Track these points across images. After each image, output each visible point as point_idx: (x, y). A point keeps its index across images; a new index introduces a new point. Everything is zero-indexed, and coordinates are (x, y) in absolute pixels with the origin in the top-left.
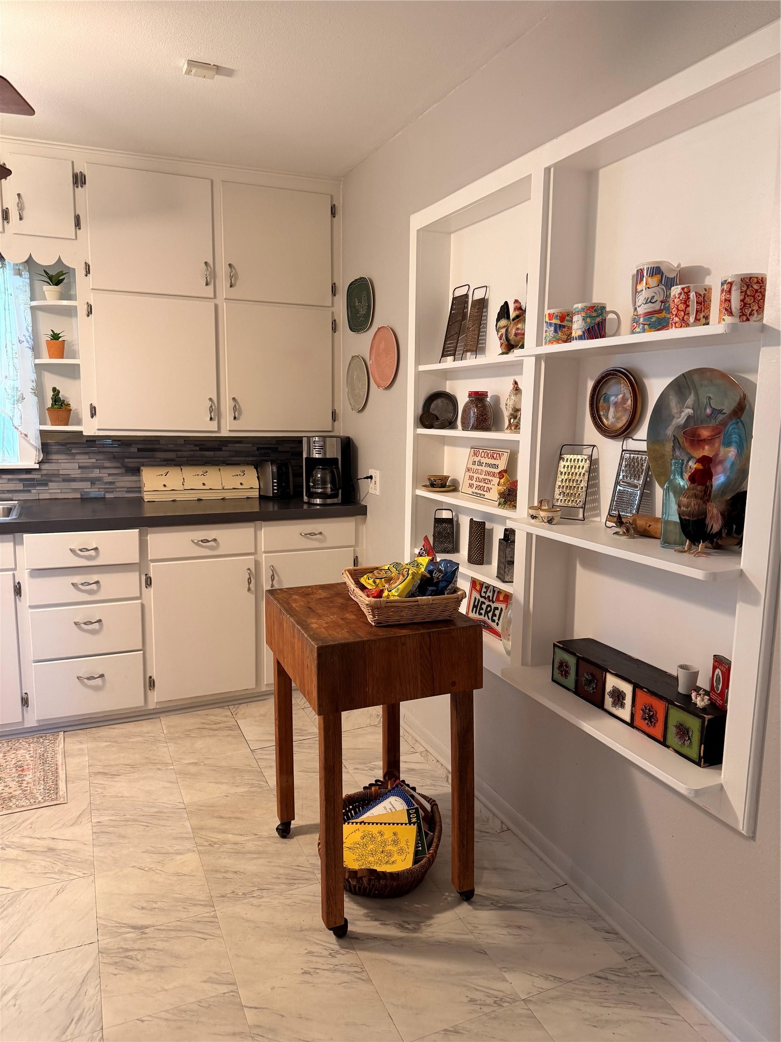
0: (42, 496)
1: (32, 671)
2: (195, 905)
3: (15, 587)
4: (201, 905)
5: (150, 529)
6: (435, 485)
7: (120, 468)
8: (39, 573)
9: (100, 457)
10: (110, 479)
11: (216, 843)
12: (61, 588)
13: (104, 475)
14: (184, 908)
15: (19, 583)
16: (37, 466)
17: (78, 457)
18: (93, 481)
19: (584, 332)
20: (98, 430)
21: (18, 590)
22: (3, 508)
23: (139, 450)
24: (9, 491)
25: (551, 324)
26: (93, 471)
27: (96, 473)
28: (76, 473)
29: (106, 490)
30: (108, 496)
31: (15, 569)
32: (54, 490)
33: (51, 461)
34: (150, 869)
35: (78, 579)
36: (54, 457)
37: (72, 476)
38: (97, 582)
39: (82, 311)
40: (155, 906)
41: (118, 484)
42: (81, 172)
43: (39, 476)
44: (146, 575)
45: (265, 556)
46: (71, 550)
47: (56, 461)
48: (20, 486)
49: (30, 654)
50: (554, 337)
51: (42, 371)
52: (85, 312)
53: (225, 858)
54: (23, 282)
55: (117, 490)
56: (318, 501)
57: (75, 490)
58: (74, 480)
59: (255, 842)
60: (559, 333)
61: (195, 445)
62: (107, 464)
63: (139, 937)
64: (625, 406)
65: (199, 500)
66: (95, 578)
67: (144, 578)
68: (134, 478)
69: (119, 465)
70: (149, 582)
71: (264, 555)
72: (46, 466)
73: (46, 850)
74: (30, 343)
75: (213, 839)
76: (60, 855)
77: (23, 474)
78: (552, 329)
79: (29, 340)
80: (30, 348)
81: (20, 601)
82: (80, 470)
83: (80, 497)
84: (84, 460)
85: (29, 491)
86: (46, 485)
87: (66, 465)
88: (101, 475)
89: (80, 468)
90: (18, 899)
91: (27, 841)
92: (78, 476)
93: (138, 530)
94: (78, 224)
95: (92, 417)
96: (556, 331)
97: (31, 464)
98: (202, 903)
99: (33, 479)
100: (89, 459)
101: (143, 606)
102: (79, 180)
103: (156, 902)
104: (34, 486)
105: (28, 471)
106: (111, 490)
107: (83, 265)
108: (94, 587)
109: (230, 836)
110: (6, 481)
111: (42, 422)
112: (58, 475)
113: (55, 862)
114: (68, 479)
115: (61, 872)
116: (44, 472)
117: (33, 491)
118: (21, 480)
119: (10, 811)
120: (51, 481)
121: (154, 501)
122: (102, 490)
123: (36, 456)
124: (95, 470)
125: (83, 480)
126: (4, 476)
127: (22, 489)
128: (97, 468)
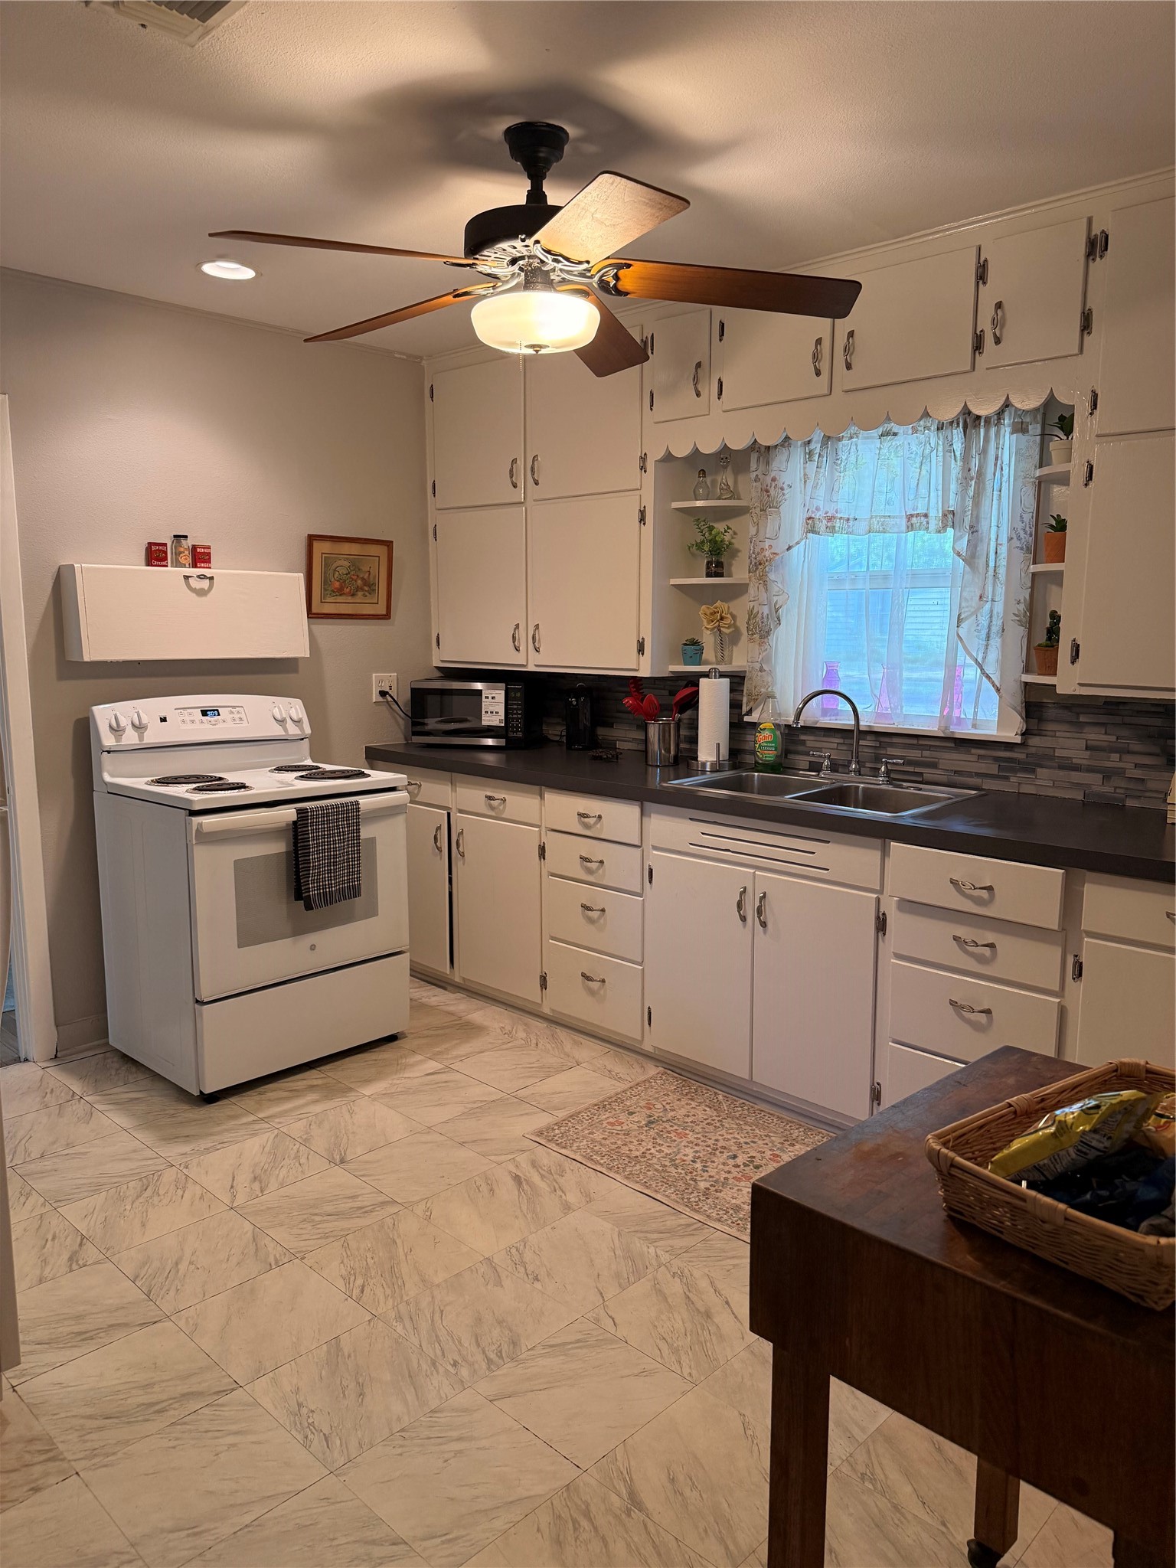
0: (1025, 789)
1: (890, 1056)
2: (721, 1540)
3: (878, 918)
4: (727, 1548)
5: (1089, 875)
7: (1158, 755)
8: (909, 906)
9: (1125, 732)
10: (1138, 773)
11: (873, 1480)
12: (937, 937)
13: (1127, 764)
14: (706, 1531)
15: (884, 914)
16: (1018, 740)
17: (1087, 729)
18: (1107, 775)
20: (1081, 685)
21: (881, 925)
24: (978, 775)
26: (1109, 758)
27: (1113, 761)
28: (1080, 756)
29: (1128, 793)
30: (1130, 803)
31: (881, 891)
32: (1044, 782)
33: (1044, 733)
34: (753, 1436)
35: (962, 931)
36: (1050, 727)
37: (1074, 761)
38: (991, 946)
40: (687, 1492)
41: (1151, 785)
42: (1103, 232)
43: (1023, 756)
44: (1076, 956)
46: (952, 881)
47: (1052, 733)
48: (994, 769)
49: (885, 1029)
52: (1082, 480)
53: (851, 1515)
55: (1148, 794)
57: (1077, 786)
58: (1076, 768)
59: (924, 1535)
62: (1136, 746)
63: (618, 1512)
66: (990, 937)
67: (1070, 960)
69: (1157, 750)
70: (1078, 972)
72: (1035, 741)
73: (702, 1310)
74: (1023, 541)
75: (878, 1470)
76: (703, 1329)
77: (1001, 750)
79: (1022, 535)
80: (1022, 549)
81: (883, 941)
82: (1088, 752)
83: (1083, 799)
84: (1096, 736)
85: (1007, 778)
86: (1033, 771)
87: (1068, 743)
88: (1121, 765)
89: (1087, 748)
91: (704, 1284)
92: (1085, 762)
93: (1063, 871)
94: (1086, 325)
95: (1073, 663)
97: (1012, 735)
98: (732, 1547)
99: (1014, 760)
100: (1106, 734)
101: (1062, 1012)
102: (1096, 246)
103: (693, 1487)
104: (1014, 770)
105: (1008, 746)
106: (1139, 794)
107: (1089, 395)
108: (987, 951)
109: (909, 1489)
110: (975, 758)
111: (1027, 670)
112: (1052, 758)
113: (688, 1334)
114: (1067, 766)
115: (675, 1351)
116: (1033, 750)
117: (1011, 779)
118: (996, 759)
119: (736, 1234)
120: (1041, 766)
122: (1122, 791)
123: (1017, 722)
124: (1113, 755)
125: (1090, 770)
126: (973, 751)
127: (996, 773)
128: (1116, 752)
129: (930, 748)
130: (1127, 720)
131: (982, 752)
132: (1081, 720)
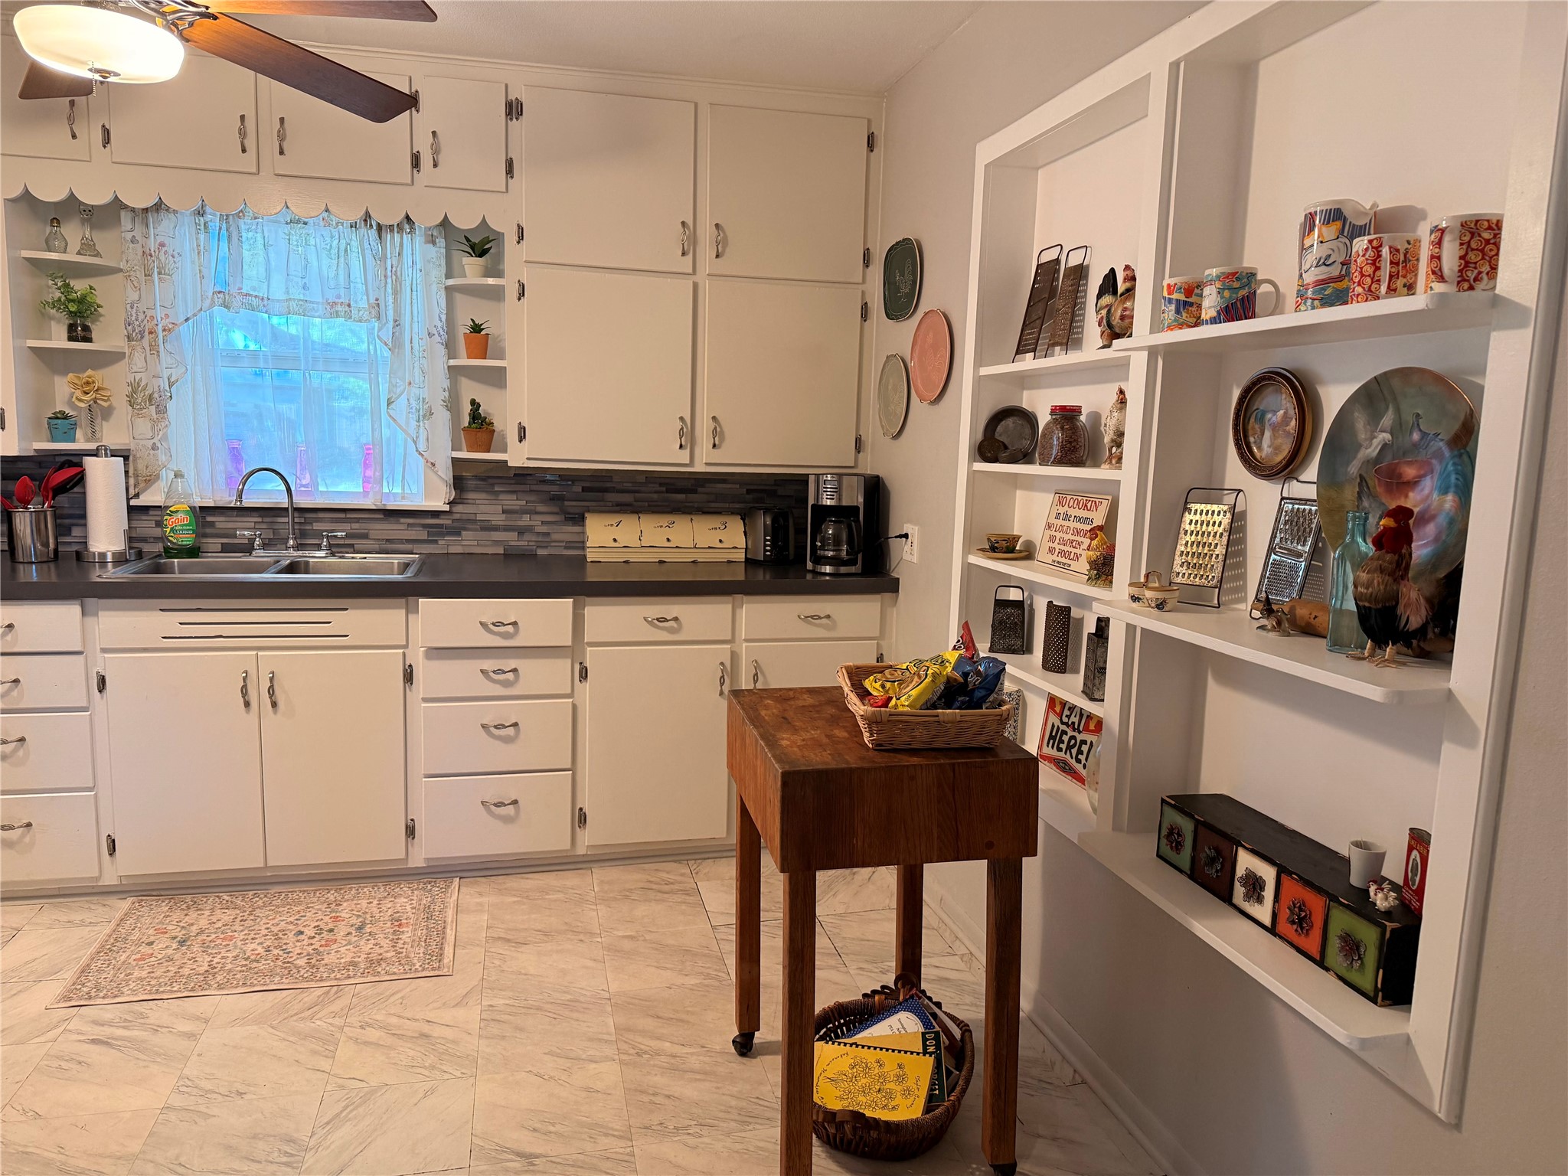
0: (452, 550)
1: (422, 786)
2: (606, 1135)
3: (405, 670)
4: (614, 1136)
5: (588, 599)
6: (997, 548)
7: (558, 513)
8: (437, 653)
9: (533, 498)
10: (544, 529)
11: (645, 1053)
12: (465, 675)
13: (536, 522)
14: (591, 1137)
15: (410, 666)
16: (447, 508)
17: (501, 497)
18: (521, 531)
19: (1219, 313)
20: (528, 459)
21: (409, 676)
22: (398, 563)
23: (584, 489)
24: (408, 541)
25: (1170, 301)
26: (521, 517)
27: (525, 520)
28: (499, 519)
29: (539, 544)
30: (540, 552)
31: (406, 646)
32: (469, 542)
33: (466, 501)
34: (551, 1077)
35: (489, 665)
36: (471, 496)
37: (493, 523)
38: (515, 670)
39: (512, 291)
40: (552, 1129)
41: (555, 537)
42: (517, 99)
43: (449, 522)
44: (581, 663)
45: (746, 646)
46: (481, 623)
47: (473, 501)
48: (423, 535)
49: (420, 764)
50: (1175, 320)
51: (459, 377)
52: (516, 295)
53: (656, 1075)
54: (437, 252)
55: (553, 544)
56: (828, 569)
57: (496, 542)
58: (496, 529)
59: (701, 1058)
60: (1184, 315)
61: (661, 485)
62: (541, 508)
63: (526, 1168)
64: (1288, 428)
65: (661, 562)
66: (512, 664)
67: (577, 667)
68: (577, 529)
69: (556, 509)
70: (584, 674)
71: (744, 645)
72: (459, 508)
73: (417, 1035)
74: (443, 337)
75: (643, 1047)
76: (434, 1045)
77: (428, 518)
78: (1173, 307)
79: (442, 333)
80: (442, 344)
81: (410, 690)
82: (504, 515)
83: (503, 552)
84: (512, 501)
85: (436, 542)
86: (459, 534)
87: (485, 507)
88: (532, 523)
89: (504, 512)
90: (373, 1097)
91: (394, 1020)
92: (501, 523)
93: (572, 600)
94: (510, 170)
95: (520, 441)
96: (1178, 311)
97: (439, 504)
98: (616, 1133)
99: (440, 526)
100: (517, 499)
101: (574, 707)
102: (514, 109)
103: (553, 1124)
104: (442, 535)
105: (437, 514)
106: (545, 544)
107: (515, 228)
108: (510, 676)
109: (668, 1044)
110: (405, 526)
111: (455, 447)
112: (475, 521)
113: (427, 1054)
114: (488, 527)
115: (433, 1067)
116: (457, 516)
117: (440, 542)
118: (425, 526)
119: (377, 979)
120: (466, 529)
121: (600, 562)
122: (533, 544)
123: (446, 493)
124: (524, 516)
125: (507, 529)
126: (402, 520)
127: (426, 538)
128: (527, 513)
129: (358, 520)
130: (534, 487)
131: (411, 521)
132: (496, 489)
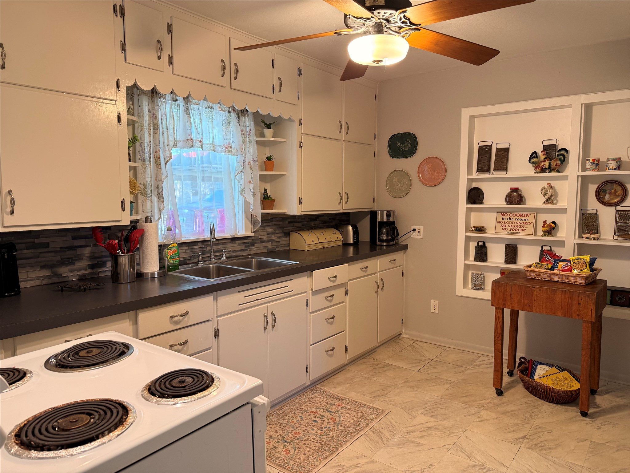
0: (252, 252)
7: (281, 233)
9: (275, 227)
10: (277, 240)
12: (321, 300)
13: (276, 237)
15: (307, 300)
16: (252, 235)
17: (266, 228)
18: (272, 242)
21: (307, 304)
23: (289, 222)
26: (272, 236)
27: (273, 237)
28: (266, 237)
29: (277, 246)
30: (277, 250)
32: (257, 248)
35: (327, 294)
37: (264, 239)
38: (333, 295)
41: (281, 243)
43: (252, 240)
45: (379, 274)
47: (258, 231)
48: (243, 247)
50: (596, 168)
55: (281, 246)
56: (385, 244)
57: (265, 247)
58: (264, 242)
62: (277, 231)
65: (324, 248)
68: (287, 239)
77: (245, 240)
83: (266, 251)
84: (269, 230)
85: (246, 250)
86: (254, 245)
87: (262, 233)
89: (267, 234)
92: (266, 239)
93: (348, 264)
94: (298, 97)
95: (300, 204)
97: (249, 233)
99: (248, 243)
100: (271, 228)
102: (300, 72)
104: (249, 246)
105: (247, 238)
108: (332, 297)
110: (238, 244)
111: (262, 210)
112: (258, 239)
117: (248, 250)
118: (244, 243)
120: (256, 243)
121: (309, 250)
122: (275, 246)
123: (252, 228)
124: (273, 235)
125: (268, 241)
126: (237, 242)
127: (244, 249)
128: (273, 234)
129: (222, 244)
130: (276, 223)
131: (239, 242)
132: (265, 225)
